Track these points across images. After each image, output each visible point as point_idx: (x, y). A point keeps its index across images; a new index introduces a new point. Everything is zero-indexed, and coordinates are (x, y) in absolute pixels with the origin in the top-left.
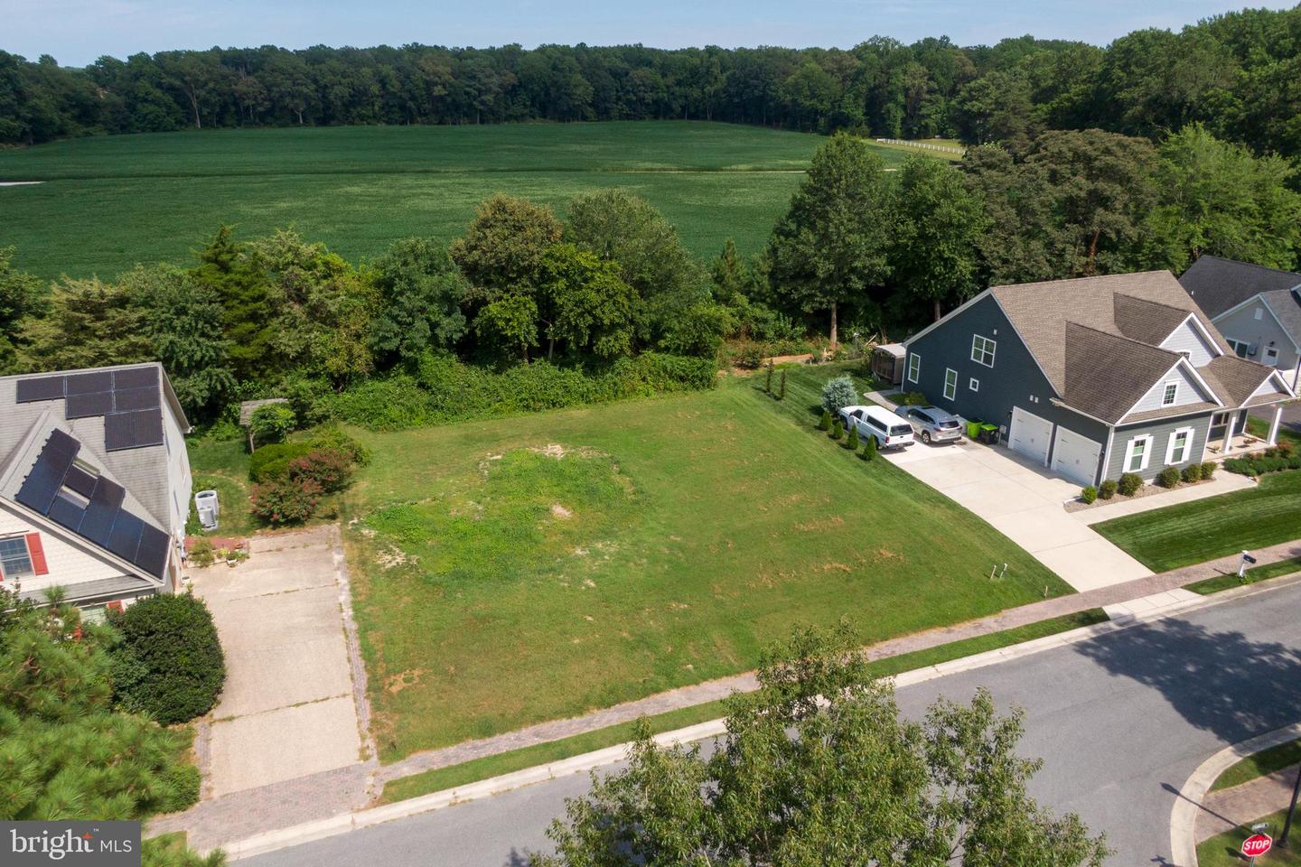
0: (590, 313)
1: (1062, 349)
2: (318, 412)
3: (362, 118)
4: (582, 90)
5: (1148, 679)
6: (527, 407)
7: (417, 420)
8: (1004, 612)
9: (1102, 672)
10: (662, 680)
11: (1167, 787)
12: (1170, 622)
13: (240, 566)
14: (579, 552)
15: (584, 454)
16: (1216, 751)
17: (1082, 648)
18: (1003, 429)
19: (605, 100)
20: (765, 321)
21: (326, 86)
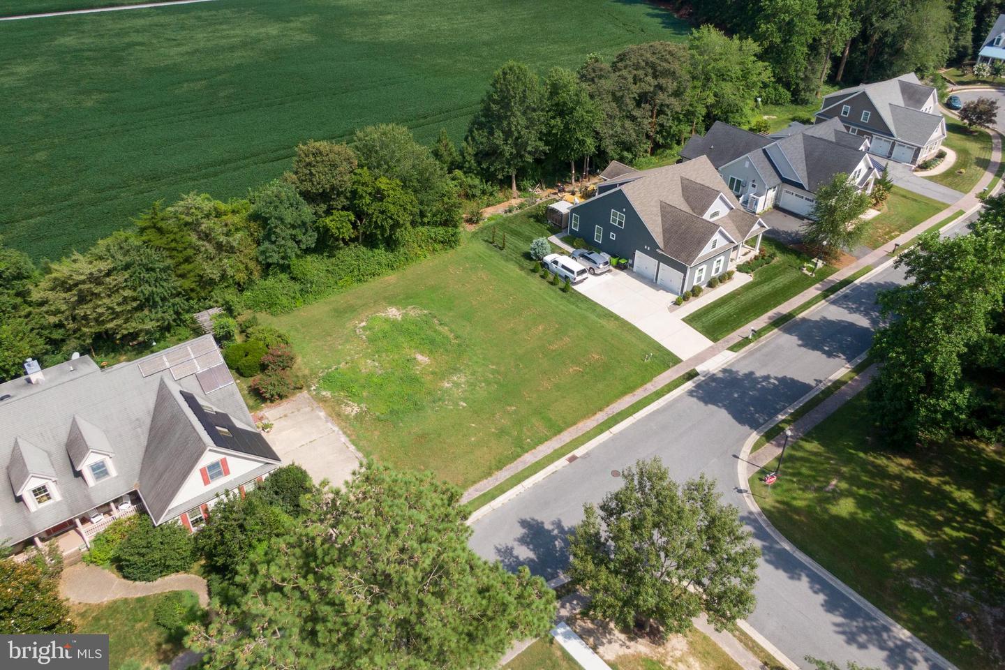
0: (391, 218)
1: (659, 219)
5: (720, 404)
6: (360, 280)
7: (299, 303)
8: (655, 379)
9: (701, 404)
10: (519, 450)
11: (735, 456)
12: (724, 371)
14: (447, 385)
15: (414, 313)
16: (750, 435)
17: (690, 393)
18: (630, 261)
20: (475, 187)
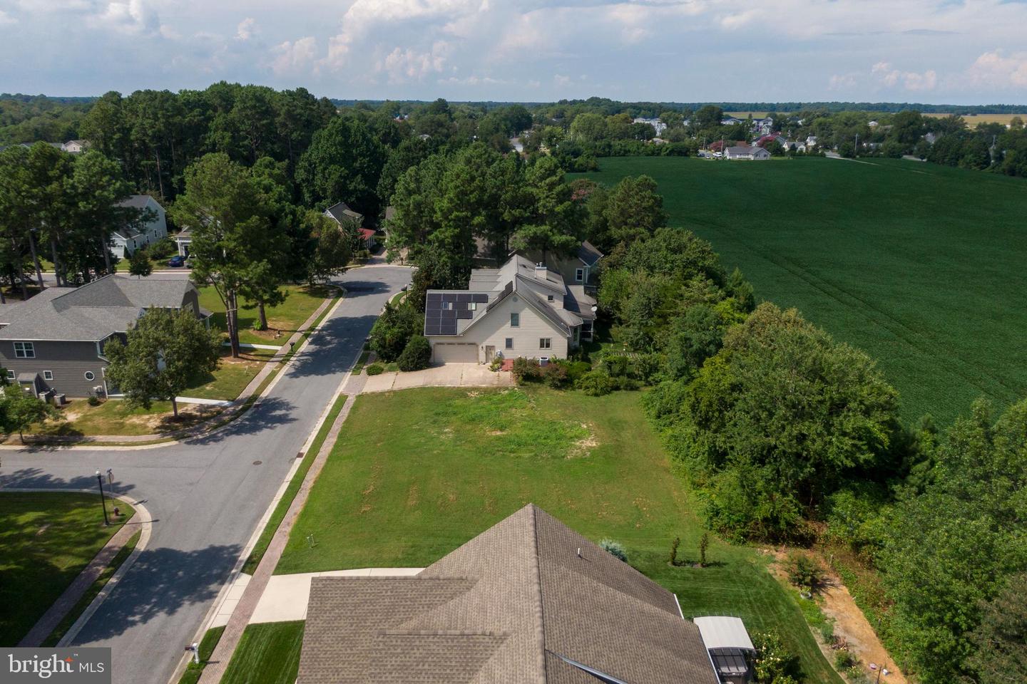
5: (196, 554)
9: (217, 544)
11: (157, 521)
12: (212, 595)
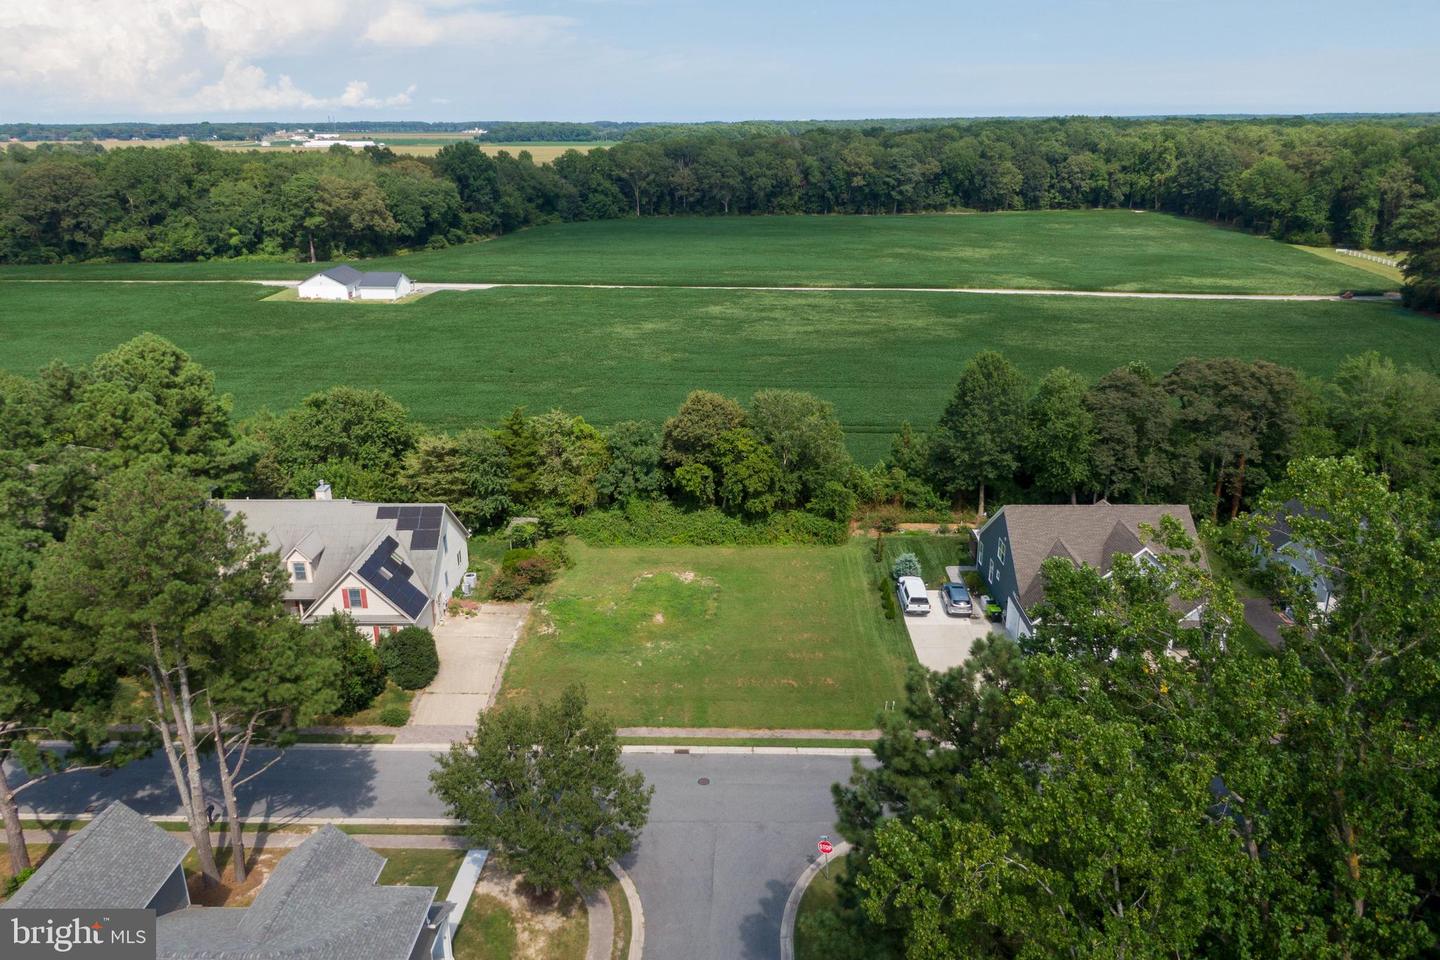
0: (742, 482)
1: (1040, 561)
2: (560, 529)
3: (782, 207)
4: (1010, 177)
7: (617, 542)
8: (875, 730)
13: (471, 619)
14: (649, 645)
15: (704, 583)
18: (1005, 612)
19: (1035, 189)
20: (915, 494)
21: (751, 178)
